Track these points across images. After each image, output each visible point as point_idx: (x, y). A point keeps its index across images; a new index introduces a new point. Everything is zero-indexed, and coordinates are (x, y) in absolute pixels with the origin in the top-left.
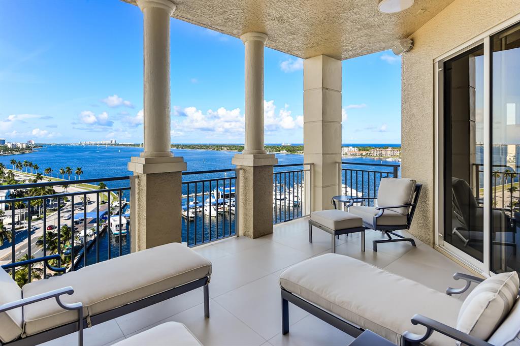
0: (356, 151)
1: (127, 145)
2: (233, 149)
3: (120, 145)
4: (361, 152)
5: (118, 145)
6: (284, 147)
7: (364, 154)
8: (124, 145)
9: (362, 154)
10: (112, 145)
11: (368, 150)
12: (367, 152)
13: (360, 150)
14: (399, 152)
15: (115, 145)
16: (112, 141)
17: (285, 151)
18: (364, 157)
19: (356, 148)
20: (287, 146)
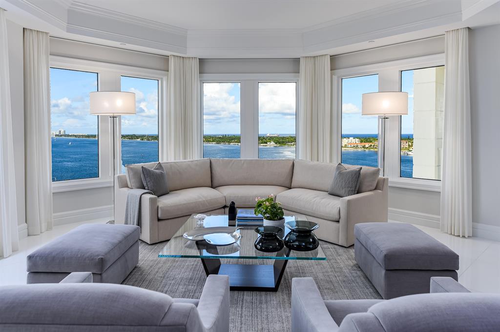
0: (357, 142)
1: (79, 136)
2: (210, 141)
3: (71, 136)
4: (363, 144)
5: (68, 136)
6: (271, 139)
7: (367, 146)
8: (75, 136)
9: (365, 146)
10: (61, 136)
11: (371, 142)
12: (371, 144)
13: (361, 142)
14: (407, 144)
15: (65, 135)
16: (60, 132)
17: (272, 143)
18: (367, 150)
19: (357, 140)
20: (275, 137)
